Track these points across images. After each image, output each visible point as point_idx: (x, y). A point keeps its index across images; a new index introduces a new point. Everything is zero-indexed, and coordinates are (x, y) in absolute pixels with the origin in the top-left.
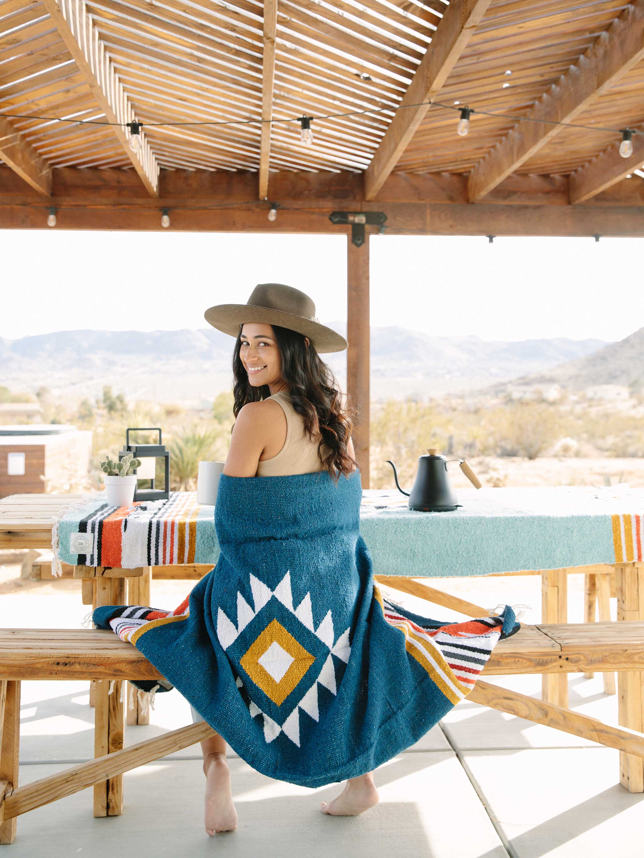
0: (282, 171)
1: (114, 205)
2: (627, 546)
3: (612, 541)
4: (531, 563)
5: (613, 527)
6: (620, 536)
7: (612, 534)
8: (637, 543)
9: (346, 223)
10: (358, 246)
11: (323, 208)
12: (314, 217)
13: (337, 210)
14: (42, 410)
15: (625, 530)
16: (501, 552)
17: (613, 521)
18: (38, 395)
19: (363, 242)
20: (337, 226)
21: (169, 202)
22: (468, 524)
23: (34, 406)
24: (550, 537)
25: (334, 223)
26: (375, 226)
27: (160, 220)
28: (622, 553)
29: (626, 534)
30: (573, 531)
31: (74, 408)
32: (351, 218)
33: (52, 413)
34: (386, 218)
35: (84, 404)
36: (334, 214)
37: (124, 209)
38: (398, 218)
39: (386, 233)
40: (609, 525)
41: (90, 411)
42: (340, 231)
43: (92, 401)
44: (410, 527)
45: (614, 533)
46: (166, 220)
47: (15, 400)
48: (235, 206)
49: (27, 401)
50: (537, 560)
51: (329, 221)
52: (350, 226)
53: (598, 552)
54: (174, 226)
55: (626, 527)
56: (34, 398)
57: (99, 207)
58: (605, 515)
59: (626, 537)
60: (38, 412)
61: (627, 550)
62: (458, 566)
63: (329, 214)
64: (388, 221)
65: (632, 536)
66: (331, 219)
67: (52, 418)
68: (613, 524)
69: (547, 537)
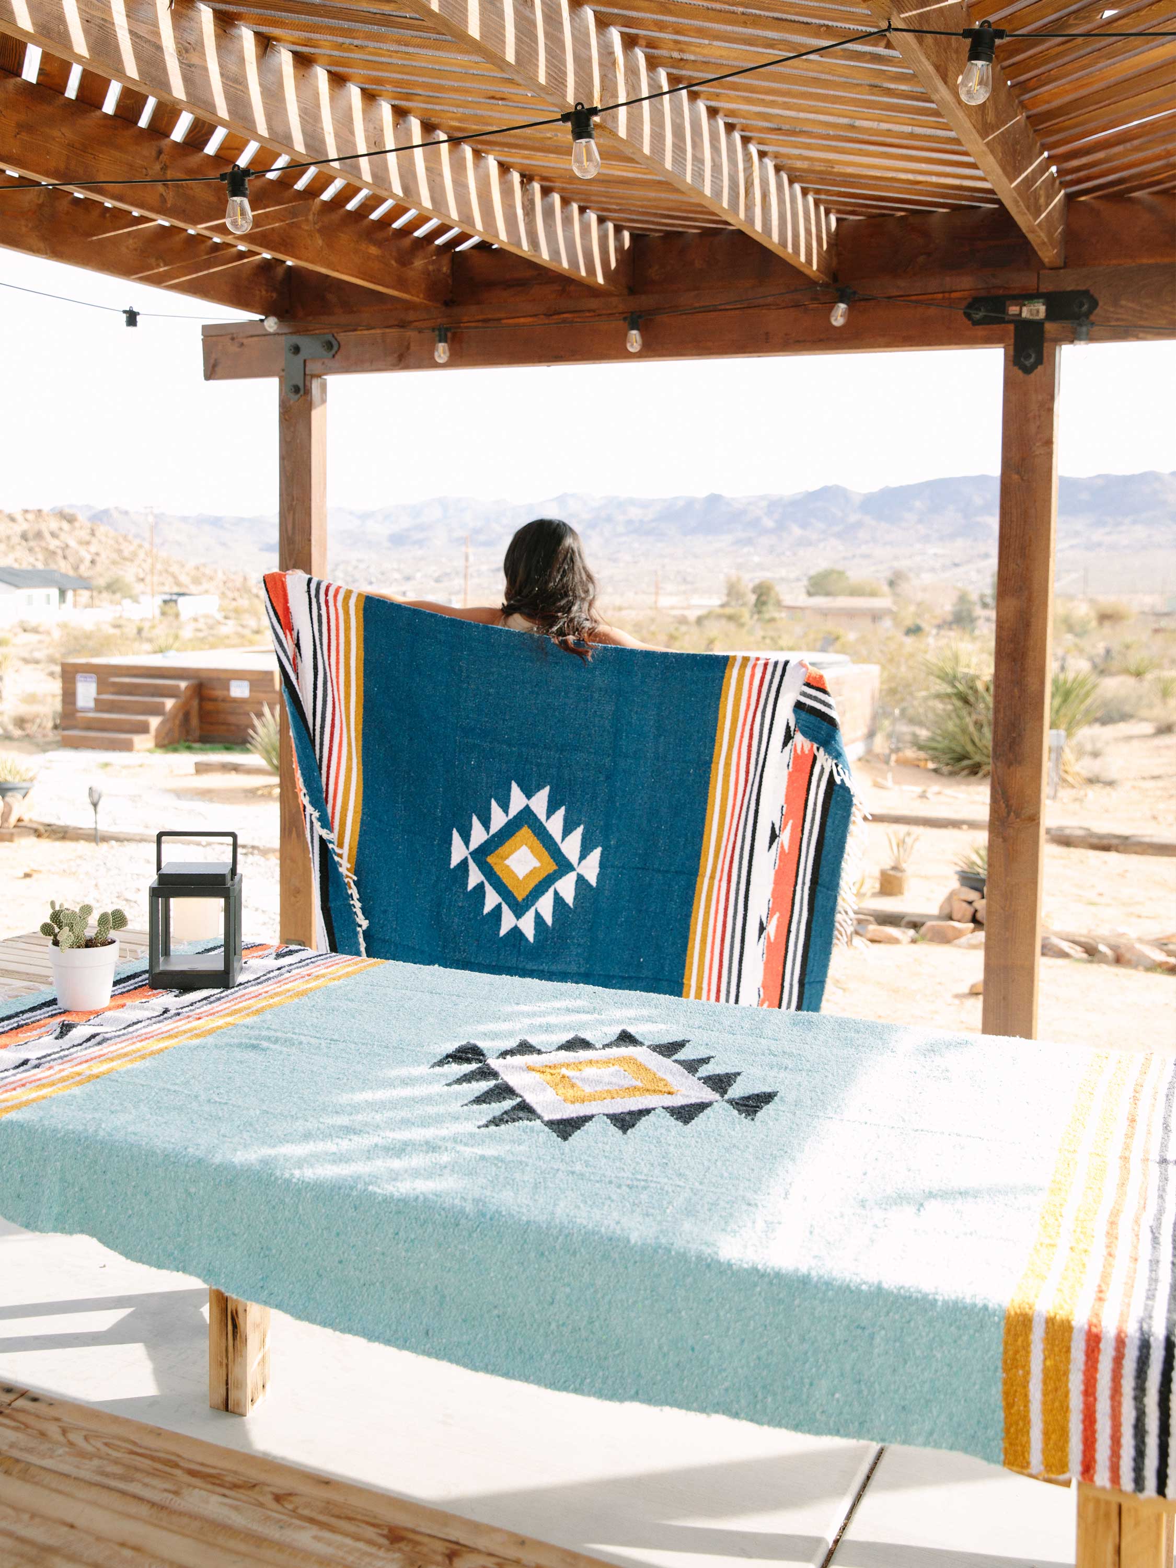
0: (871, 217)
1: (548, 315)
2: (1046, 1423)
3: (996, 1393)
4: (743, 1402)
5: (1006, 1352)
6: (1025, 1384)
7: (1000, 1374)
8: (1084, 1421)
9: (1001, 321)
10: (1027, 370)
11: (951, 292)
12: (932, 311)
13: (983, 293)
14: (895, 609)
15: (1046, 1371)
16: (660, 1348)
17: (1008, 1332)
18: (892, 584)
19: (1039, 361)
20: (980, 331)
21: (646, 301)
22: (574, 1254)
23: (883, 602)
24: (803, 1339)
25: (976, 323)
26: (1068, 324)
27: (624, 338)
28: (1028, 1442)
29: (1045, 1383)
30: (872, 1336)
31: (947, 607)
32: (1013, 310)
33: (909, 616)
34: (1094, 304)
35: (963, 599)
36: (975, 303)
37: (564, 321)
38: (1123, 303)
39: (1091, 339)
40: (995, 1339)
41: (970, 612)
42: (988, 341)
43: (974, 597)
44: (430, 1229)
45: (1006, 1370)
46: (634, 340)
47: (855, 592)
48: (770, 300)
49: (873, 594)
50: (760, 1396)
51: (965, 320)
52: (1011, 327)
53: (951, 1417)
54: (651, 350)
55: (1048, 1363)
56: (885, 588)
57: (522, 320)
58: (985, 1308)
59: (1045, 1394)
60: (889, 612)
61: (1046, 1434)
62: (547, 1356)
63: (965, 303)
64: (1098, 311)
65: (1067, 1394)
66: (968, 316)
67: (909, 622)
68: (1006, 1344)
69: (794, 1338)
